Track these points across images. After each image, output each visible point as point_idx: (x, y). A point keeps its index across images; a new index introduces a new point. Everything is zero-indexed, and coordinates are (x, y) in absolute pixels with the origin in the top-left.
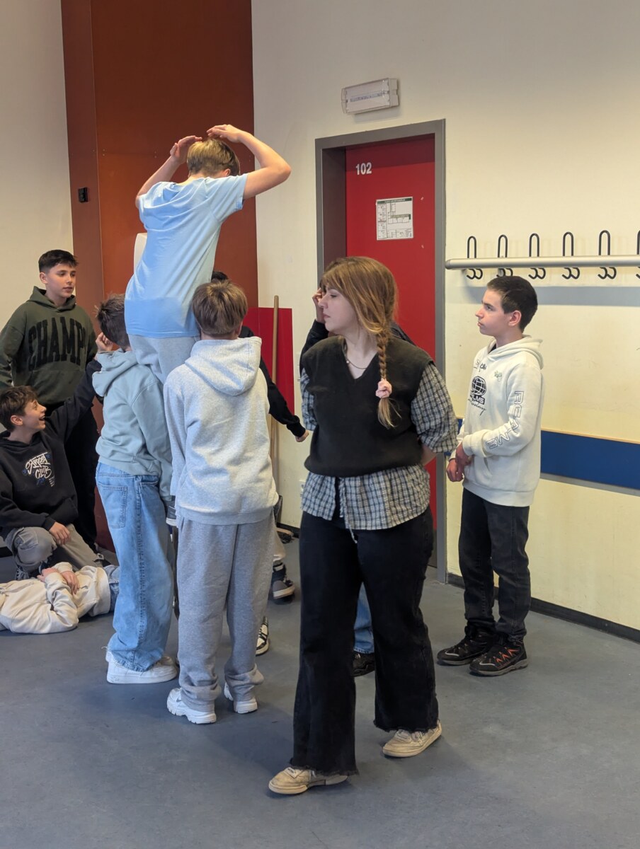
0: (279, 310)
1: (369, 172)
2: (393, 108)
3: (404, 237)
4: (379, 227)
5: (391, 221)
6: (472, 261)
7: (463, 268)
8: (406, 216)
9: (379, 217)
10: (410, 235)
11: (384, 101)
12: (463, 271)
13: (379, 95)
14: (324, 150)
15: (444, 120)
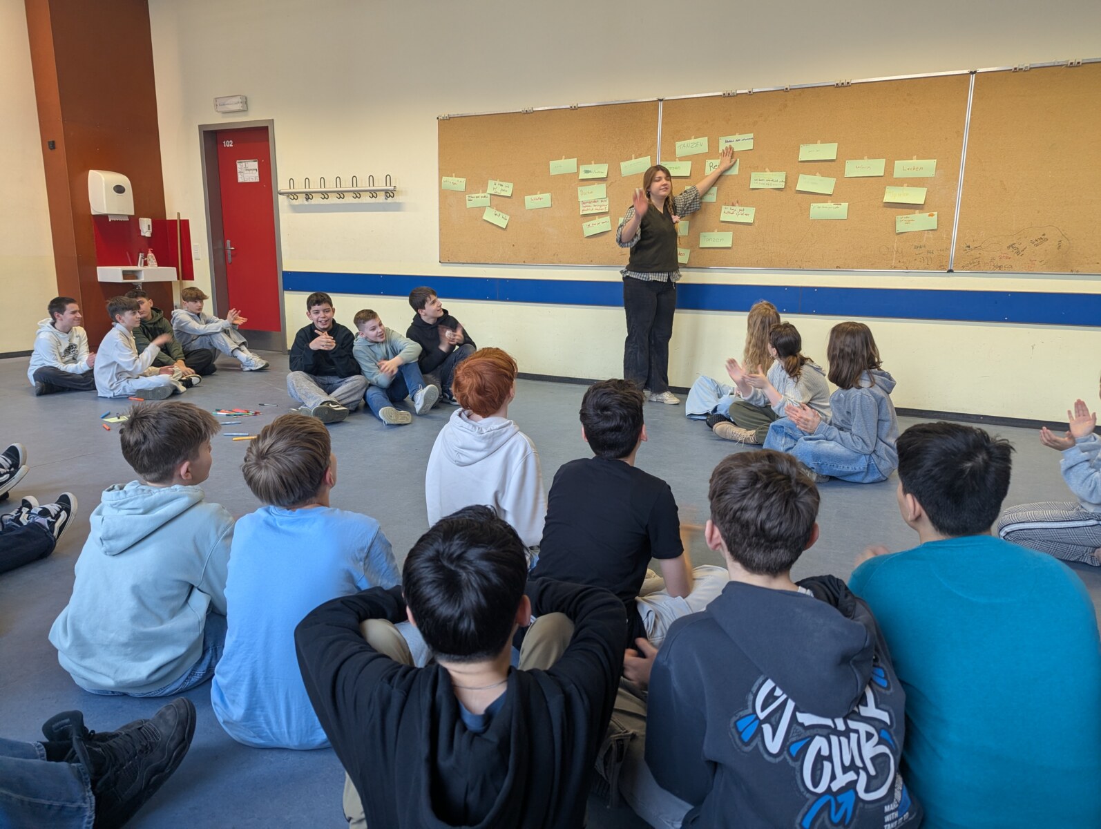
0: (180, 220)
1: (231, 146)
2: (245, 111)
3: (254, 181)
4: (239, 176)
5: (246, 172)
6: (292, 190)
7: (288, 194)
8: (254, 169)
9: (238, 170)
10: (257, 180)
11: (238, 107)
12: (288, 196)
13: (236, 104)
14: (204, 132)
15: (273, 120)
